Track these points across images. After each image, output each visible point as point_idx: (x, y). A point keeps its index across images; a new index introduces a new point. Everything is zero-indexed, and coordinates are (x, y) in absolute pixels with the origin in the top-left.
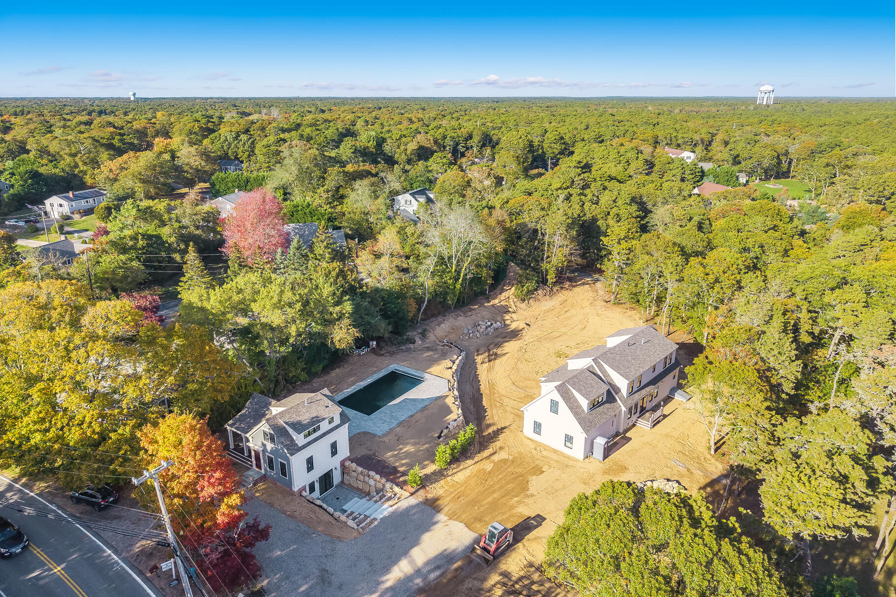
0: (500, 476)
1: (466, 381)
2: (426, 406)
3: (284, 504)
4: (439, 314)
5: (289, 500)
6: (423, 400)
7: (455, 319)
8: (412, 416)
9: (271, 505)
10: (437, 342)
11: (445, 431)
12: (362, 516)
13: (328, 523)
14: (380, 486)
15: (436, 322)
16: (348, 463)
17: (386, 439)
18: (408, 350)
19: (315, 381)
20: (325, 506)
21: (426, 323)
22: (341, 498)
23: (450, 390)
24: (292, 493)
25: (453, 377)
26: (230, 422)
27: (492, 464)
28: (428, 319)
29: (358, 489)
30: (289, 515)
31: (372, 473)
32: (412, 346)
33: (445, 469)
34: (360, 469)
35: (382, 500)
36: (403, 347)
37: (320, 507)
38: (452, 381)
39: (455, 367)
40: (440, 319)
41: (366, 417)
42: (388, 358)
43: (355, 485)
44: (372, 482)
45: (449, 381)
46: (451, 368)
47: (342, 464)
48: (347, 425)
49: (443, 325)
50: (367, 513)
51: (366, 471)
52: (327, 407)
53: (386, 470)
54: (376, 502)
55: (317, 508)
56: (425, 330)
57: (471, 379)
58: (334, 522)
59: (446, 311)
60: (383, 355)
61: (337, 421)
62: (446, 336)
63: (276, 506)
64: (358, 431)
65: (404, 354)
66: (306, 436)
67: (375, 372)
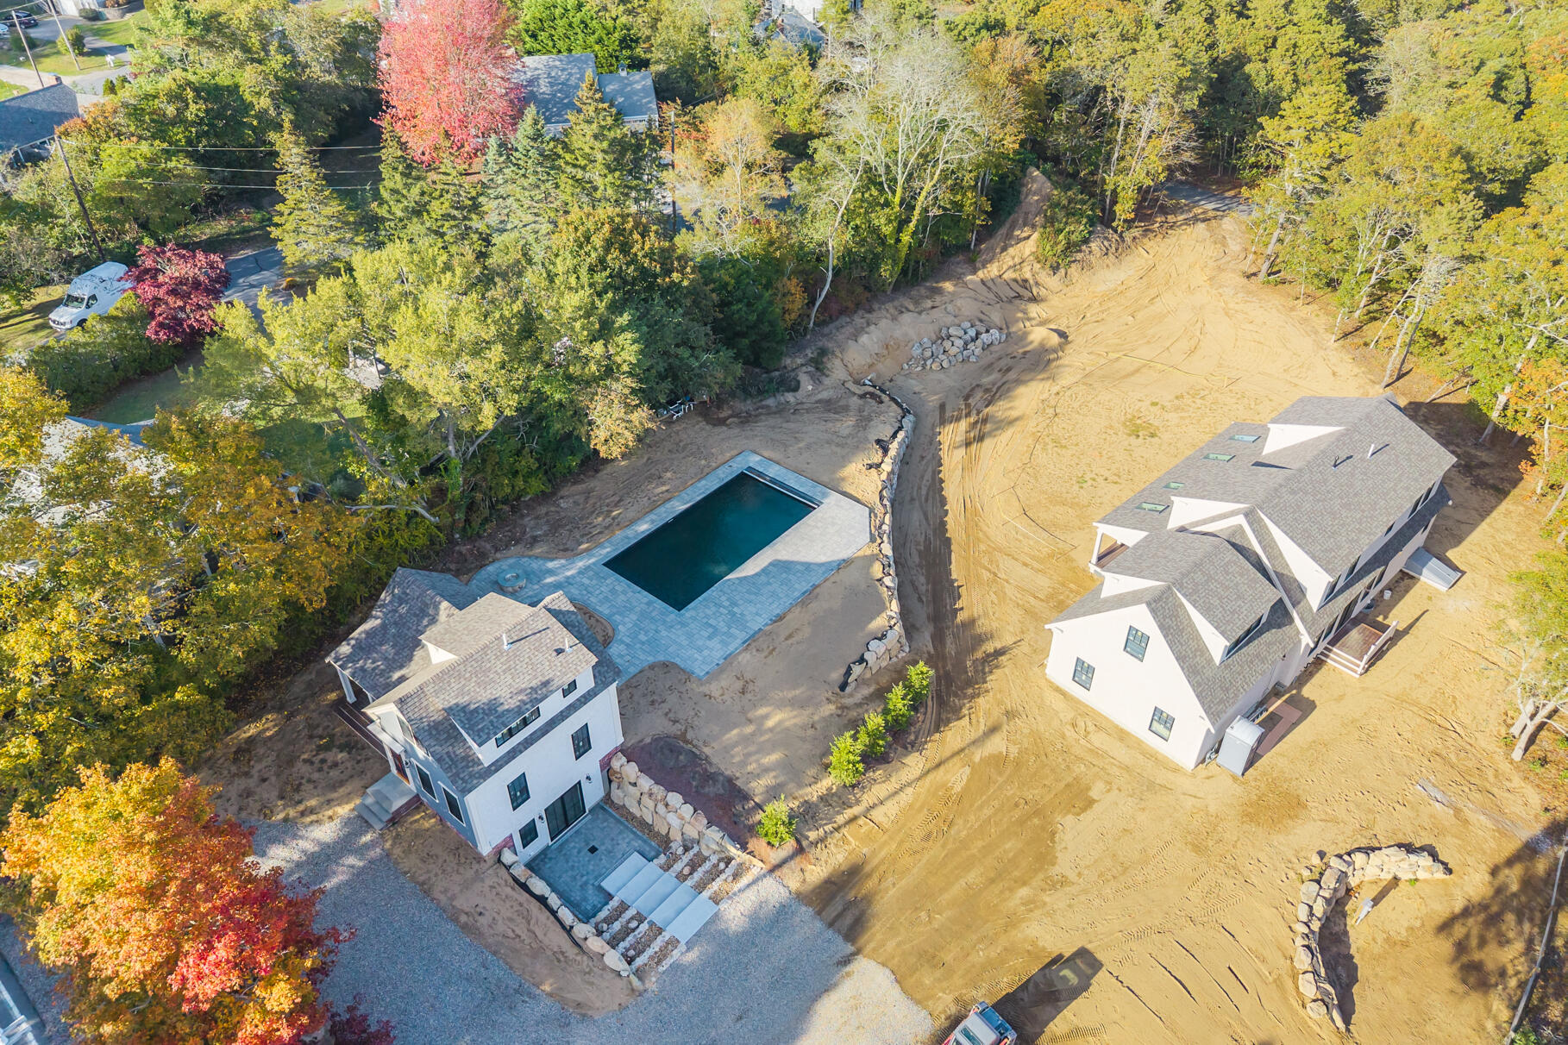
0: (987, 812)
1: (912, 499)
2: (815, 587)
3: (457, 889)
4: (858, 306)
5: (469, 874)
6: (808, 566)
7: (894, 319)
8: (780, 618)
9: (425, 890)
10: (850, 385)
11: (857, 670)
12: (644, 927)
13: (559, 957)
14: (692, 833)
15: (849, 330)
16: (618, 763)
17: (714, 689)
18: (781, 410)
20: (554, 900)
21: (826, 330)
22: (602, 849)
23: (873, 540)
24: (479, 859)
25: (881, 498)
26: (345, 649)
27: (967, 770)
28: (832, 319)
29: (642, 824)
30: (464, 927)
31: (675, 799)
32: (790, 397)
33: (853, 786)
34: (646, 783)
35: (697, 875)
36: (771, 402)
37: (542, 900)
38: (879, 510)
39: (887, 467)
40: (858, 320)
41: (672, 614)
42: (736, 431)
43: (635, 810)
44: (673, 819)
45: (872, 511)
46: (878, 466)
47: (606, 765)
48: (613, 688)
49: (864, 339)
50: (655, 917)
51: (659, 790)
52: (559, 651)
53: (710, 790)
54: (681, 878)
55: (534, 906)
56: (823, 352)
57: (924, 492)
58: (571, 951)
59: (875, 297)
60: (722, 422)
61: (586, 682)
62: (871, 366)
63: (436, 894)
64: (651, 659)
65: (771, 421)
66: (504, 739)
67: (703, 475)
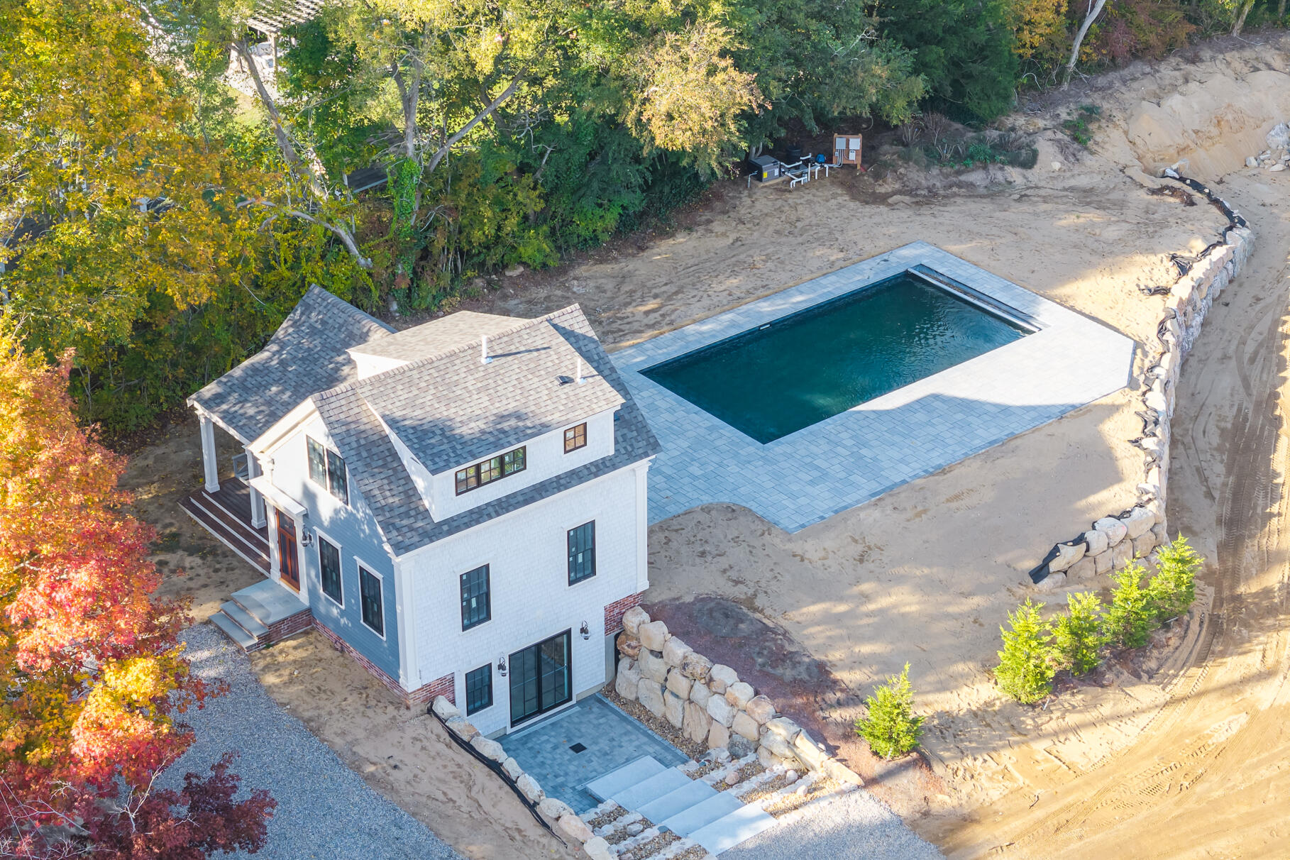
0: (1265, 772)
1: (1225, 357)
2: (1013, 437)
3: (361, 734)
4: (1170, 48)
5: (381, 718)
6: (1005, 410)
7: (1239, 77)
8: (942, 470)
9: (312, 729)
10: (1136, 172)
11: (1069, 554)
12: (652, 833)
13: (513, 834)
14: (747, 728)
15: (1147, 85)
16: (635, 619)
17: (812, 549)
18: (995, 192)
19: (582, 271)
20: (511, 766)
21: (1101, 81)
22: (592, 749)
23: (1132, 384)
24: (400, 702)
25: (1162, 330)
26: (210, 389)
27: (1243, 718)
28: (1113, 64)
29: (666, 726)
30: (370, 778)
31: (724, 674)
32: (1015, 174)
33: (1033, 706)
34: (679, 649)
35: (747, 786)
36: (977, 177)
37: (494, 766)
38: (1154, 346)
39: (1183, 289)
40: (1167, 71)
41: (749, 445)
42: (905, 214)
43: (656, 708)
44: (718, 708)
45: (1138, 345)
46: (1165, 291)
47: (615, 621)
48: (642, 466)
49: (1174, 102)
50: (674, 824)
51: (700, 662)
52: (565, 381)
53: (788, 673)
54: (721, 786)
55: (480, 771)
56: (1091, 113)
57: (1250, 348)
58: (534, 831)
59: (1205, 37)
60: (882, 199)
61: (602, 442)
62: (1182, 151)
63: (328, 733)
64: (707, 499)
65: (973, 206)
66: (462, 487)
67: (832, 268)
